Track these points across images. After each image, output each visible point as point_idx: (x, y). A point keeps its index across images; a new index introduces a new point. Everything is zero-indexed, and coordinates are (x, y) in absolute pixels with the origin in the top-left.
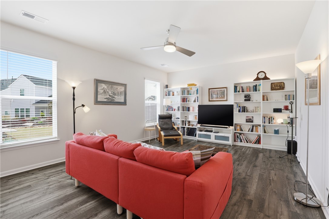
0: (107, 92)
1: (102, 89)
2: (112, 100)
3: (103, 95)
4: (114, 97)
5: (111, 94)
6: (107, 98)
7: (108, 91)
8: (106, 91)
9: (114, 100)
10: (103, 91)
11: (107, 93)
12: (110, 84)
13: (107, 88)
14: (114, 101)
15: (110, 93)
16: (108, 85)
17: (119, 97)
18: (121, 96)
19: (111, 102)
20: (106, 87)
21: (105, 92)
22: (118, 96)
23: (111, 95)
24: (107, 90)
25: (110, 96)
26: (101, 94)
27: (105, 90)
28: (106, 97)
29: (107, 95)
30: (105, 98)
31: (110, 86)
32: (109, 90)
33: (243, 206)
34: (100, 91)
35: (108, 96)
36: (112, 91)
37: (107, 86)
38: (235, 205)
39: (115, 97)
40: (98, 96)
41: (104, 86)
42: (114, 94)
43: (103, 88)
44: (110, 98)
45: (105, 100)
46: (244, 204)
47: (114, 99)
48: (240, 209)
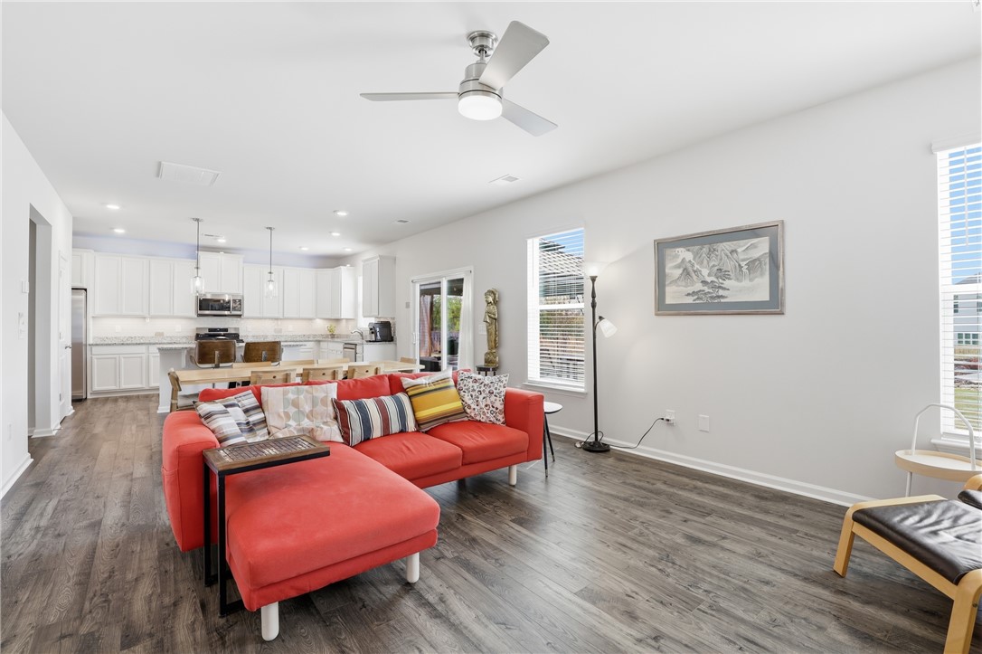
0: (695, 272)
1: (678, 267)
2: (711, 297)
3: (680, 283)
4: (720, 287)
5: (709, 275)
6: (694, 293)
7: (696, 267)
8: (690, 269)
9: (722, 297)
10: (680, 271)
11: (693, 274)
12: (702, 244)
13: (694, 259)
14: (722, 300)
15: (705, 272)
16: (697, 247)
17: (746, 283)
18: (751, 280)
19: (710, 305)
20: (688, 256)
21: (688, 274)
22: (737, 279)
23: (709, 279)
24: (693, 266)
25: (704, 283)
26: (675, 282)
27: (689, 265)
28: (690, 289)
29: (693, 283)
30: (688, 295)
31: (705, 249)
32: (701, 263)
33: (149, 617)
34: (673, 271)
35: (699, 287)
36: (714, 266)
37: (692, 252)
38: (175, 604)
39: (727, 283)
40: (668, 289)
41: (684, 254)
42: (722, 273)
43: (679, 260)
44: (706, 289)
45: (690, 300)
46: (149, 621)
47: (721, 292)
48: (154, 605)
